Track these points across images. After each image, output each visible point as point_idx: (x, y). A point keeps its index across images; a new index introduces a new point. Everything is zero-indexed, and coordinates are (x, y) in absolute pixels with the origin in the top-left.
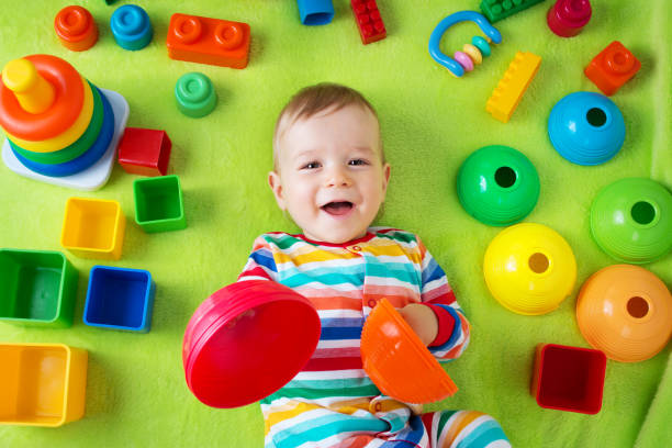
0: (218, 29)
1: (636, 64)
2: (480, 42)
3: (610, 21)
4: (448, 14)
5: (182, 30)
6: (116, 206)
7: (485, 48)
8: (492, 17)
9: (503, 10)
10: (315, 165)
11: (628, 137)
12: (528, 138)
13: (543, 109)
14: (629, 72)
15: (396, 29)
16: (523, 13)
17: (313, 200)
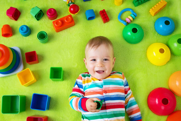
5: (57, 24)
7: (134, 17)
10: (95, 60)
15: (112, 18)
17: (93, 70)
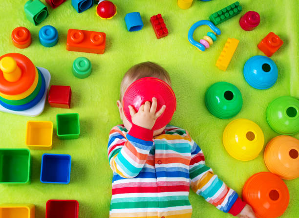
0: (92, 36)
1: (281, 42)
2: (211, 35)
3: (267, 23)
4: (195, 22)
5: (74, 37)
6: (50, 124)
7: (214, 37)
8: (216, 23)
9: (221, 20)
11: (279, 75)
12: (235, 78)
13: (241, 64)
14: (278, 46)
15: (172, 30)
16: (229, 20)
